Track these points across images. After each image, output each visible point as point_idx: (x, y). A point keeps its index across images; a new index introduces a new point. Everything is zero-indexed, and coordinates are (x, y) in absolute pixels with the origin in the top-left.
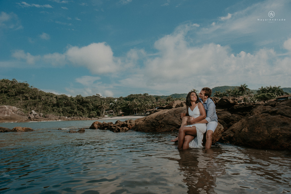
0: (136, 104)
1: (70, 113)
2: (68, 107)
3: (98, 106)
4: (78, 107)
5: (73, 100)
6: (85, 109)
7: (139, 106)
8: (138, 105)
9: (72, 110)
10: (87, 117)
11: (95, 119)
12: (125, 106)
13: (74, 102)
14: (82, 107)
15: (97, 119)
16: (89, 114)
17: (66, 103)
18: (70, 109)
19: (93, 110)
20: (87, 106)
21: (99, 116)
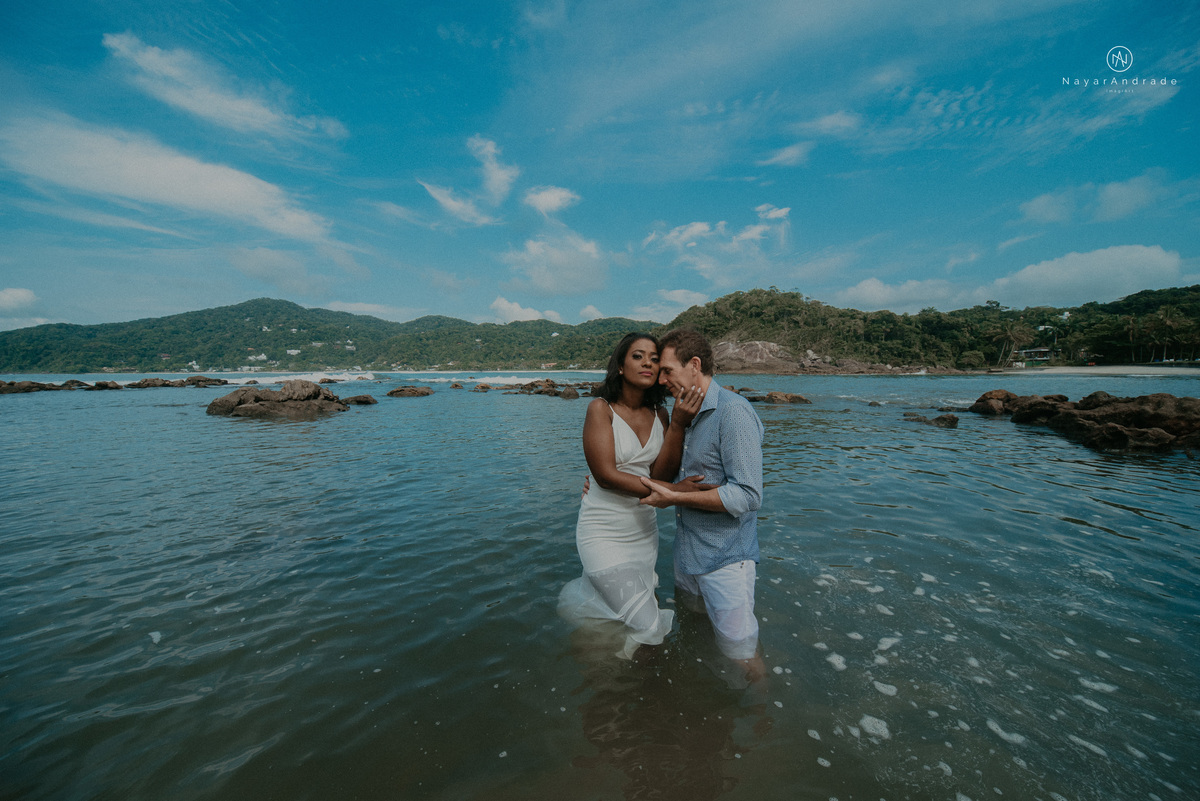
0: (1168, 323)
1: (899, 355)
2: (895, 342)
3: (992, 337)
4: (923, 341)
5: (910, 324)
6: (945, 345)
7: (1185, 330)
8: (1175, 326)
9: (907, 349)
10: (950, 367)
11: (976, 372)
12: (1105, 333)
13: (912, 327)
14: (938, 341)
15: (984, 372)
16: (958, 359)
17: (888, 330)
18: (901, 347)
19: (972, 347)
20: (956, 338)
21: (991, 365)
